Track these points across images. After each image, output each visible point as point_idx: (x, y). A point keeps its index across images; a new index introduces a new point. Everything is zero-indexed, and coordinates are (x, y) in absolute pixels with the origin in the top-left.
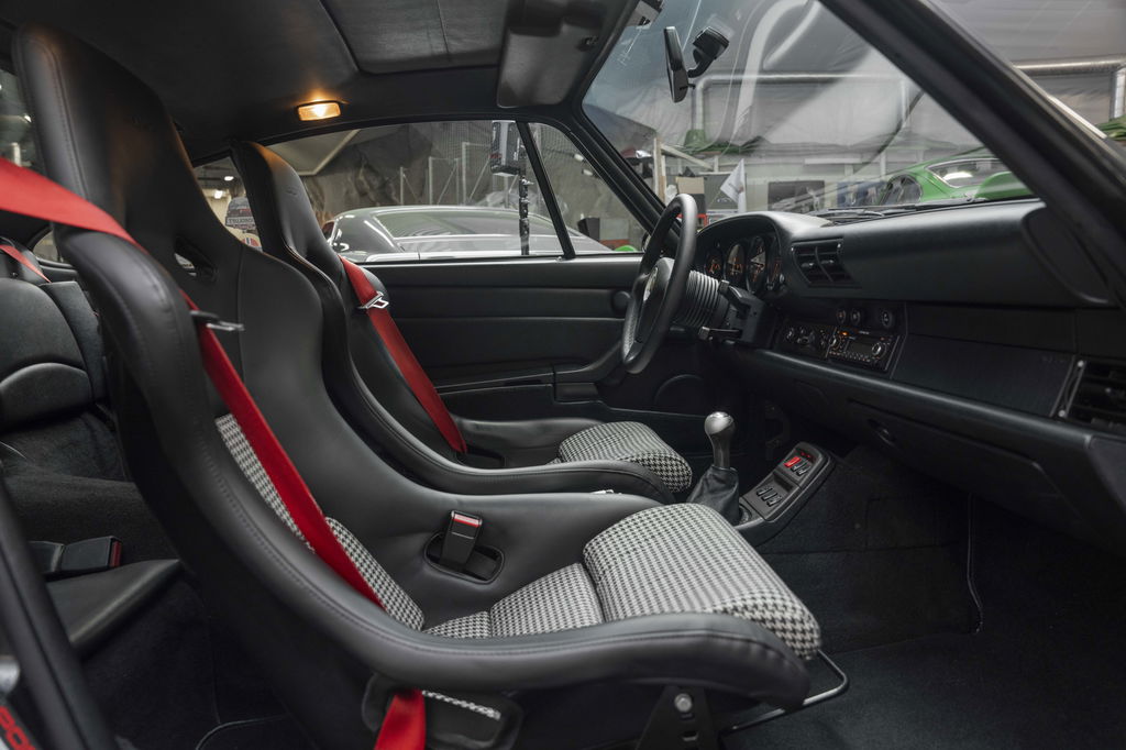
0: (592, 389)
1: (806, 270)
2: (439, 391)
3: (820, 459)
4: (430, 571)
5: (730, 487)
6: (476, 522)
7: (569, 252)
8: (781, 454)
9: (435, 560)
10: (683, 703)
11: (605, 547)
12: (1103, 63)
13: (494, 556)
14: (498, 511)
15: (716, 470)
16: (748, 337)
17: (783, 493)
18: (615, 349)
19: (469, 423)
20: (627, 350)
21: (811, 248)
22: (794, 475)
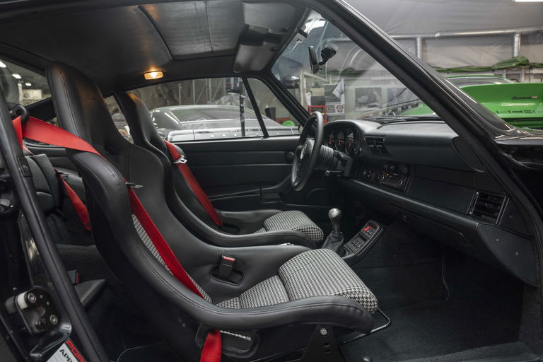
0: (277, 196)
1: (371, 148)
2: (210, 199)
3: (378, 228)
4: (213, 281)
5: (340, 240)
6: (233, 259)
7: (266, 135)
8: (362, 226)
9: (215, 276)
10: (324, 332)
11: (288, 268)
12: (508, 31)
13: (241, 273)
14: (242, 254)
15: (334, 233)
16: (347, 174)
17: (363, 242)
18: (288, 177)
19: (224, 213)
20: (294, 180)
21: (373, 139)
22: (367, 234)
